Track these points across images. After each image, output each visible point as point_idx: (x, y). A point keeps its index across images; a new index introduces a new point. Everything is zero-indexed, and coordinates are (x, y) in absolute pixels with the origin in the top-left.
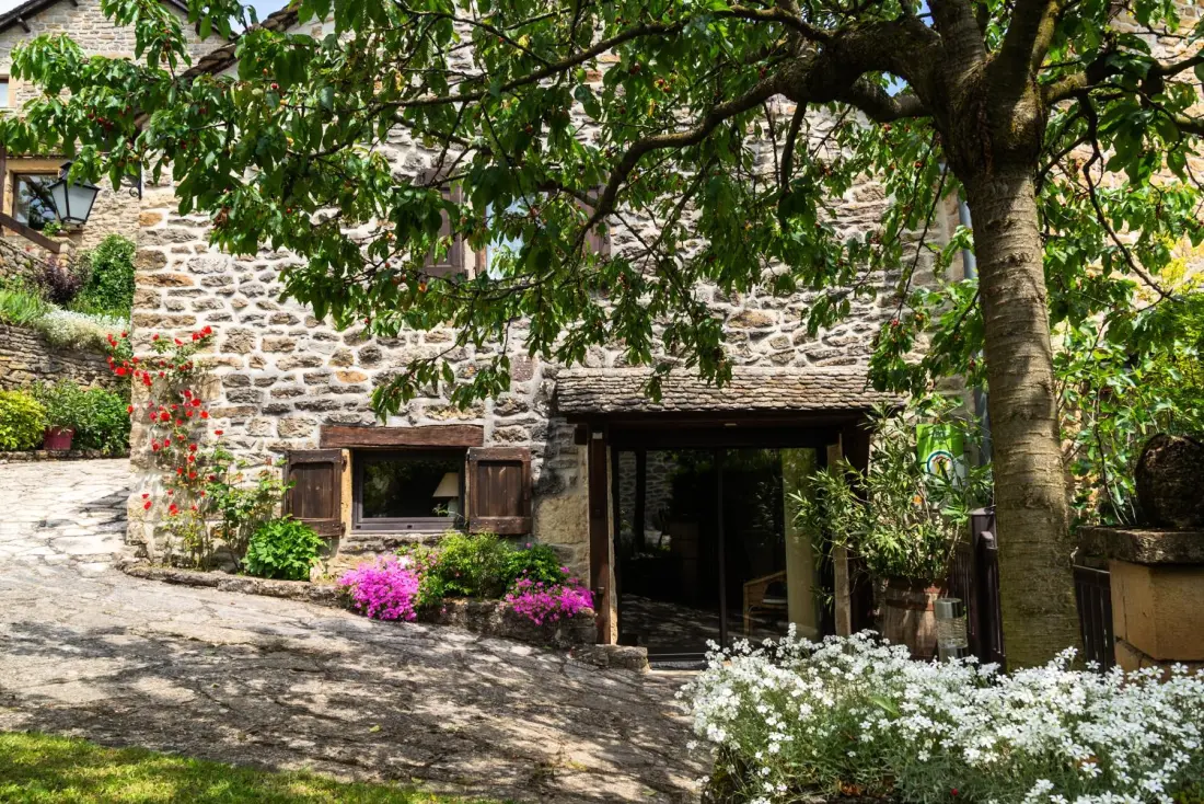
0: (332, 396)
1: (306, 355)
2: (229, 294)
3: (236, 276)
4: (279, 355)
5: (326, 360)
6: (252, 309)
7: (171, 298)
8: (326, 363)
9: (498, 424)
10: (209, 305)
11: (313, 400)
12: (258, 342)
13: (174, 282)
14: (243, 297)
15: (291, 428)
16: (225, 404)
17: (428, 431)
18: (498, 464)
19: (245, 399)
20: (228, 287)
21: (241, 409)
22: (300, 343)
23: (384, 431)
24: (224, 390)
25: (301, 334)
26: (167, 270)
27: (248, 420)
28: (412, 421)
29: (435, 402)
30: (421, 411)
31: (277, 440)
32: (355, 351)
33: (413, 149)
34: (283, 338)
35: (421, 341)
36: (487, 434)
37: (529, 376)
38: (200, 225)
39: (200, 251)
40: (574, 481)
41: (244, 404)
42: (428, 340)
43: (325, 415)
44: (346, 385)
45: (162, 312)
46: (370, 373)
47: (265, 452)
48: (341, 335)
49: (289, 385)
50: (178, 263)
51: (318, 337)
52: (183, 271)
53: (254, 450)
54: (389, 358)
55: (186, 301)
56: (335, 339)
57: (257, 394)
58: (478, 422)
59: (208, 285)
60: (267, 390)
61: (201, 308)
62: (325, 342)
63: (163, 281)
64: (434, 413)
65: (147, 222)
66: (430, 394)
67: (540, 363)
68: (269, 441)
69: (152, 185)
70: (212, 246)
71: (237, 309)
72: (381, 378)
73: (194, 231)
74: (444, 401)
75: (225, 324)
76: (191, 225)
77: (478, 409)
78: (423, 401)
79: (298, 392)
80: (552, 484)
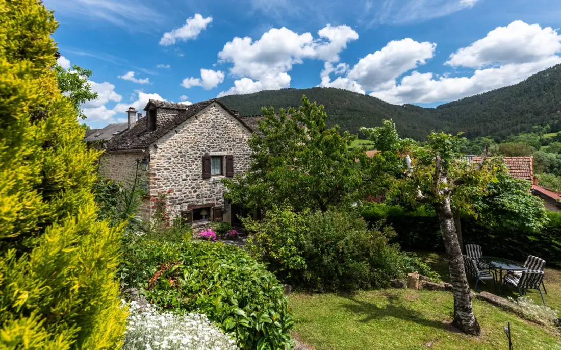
0: (189, 200)
1: (184, 192)
2: (169, 181)
3: (170, 177)
4: (179, 193)
5: (187, 192)
6: (173, 184)
7: (158, 183)
8: (187, 194)
9: (217, 202)
10: (165, 183)
11: (186, 201)
12: (175, 190)
13: (158, 179)
14: (172, 182)
15: (182, 207)
16: (169, 203)
17: (206, 205)
18: (217, 209)
19: (173, 202)
21: (173, 204)
22: (183, 190)
23: (199, 205)
24: (169, 201)
25: (183, 188)
26: (156, 177)
27: (174, 206)
28: (203, 203)
31: (180, 209)
32: (192, 191)
33: (201, 151)
34: (180, 189)
36: (215, 204)
37: (221, 193)
38: (163, 167)
39: (163, 172)
40: (228, 211)
42: (205, 187)
43: (188, 204)
44: (191, 197)
45: (156, 186)
46: (195, 194)
47: (178, 212)
49: (181, 198)
50: (159, 175)
51: (186, 188)
52: (160, 177)
53: (176, 212)
54: (198, 191)
55: (161, 183)
56: (189, 189)
57: (176, 201)
58: (213, 202)
59: (165, 180)
61: (164, 184)
63: (156, 179)
64: (206, 201)
65: (152, 167)
66: (206, 198)
67: (223, 190)
68: (178, 210)
69: (152, 159)
70: (165, 172)
71: (171, 184)
72: (197, 195)
73: (161, 168)
74: (208, 199)
75: (168, 187)
76: (160, 167)
77: (213, 199)
78: (205, 199)
79: (183, 200)
80: (225, 211)
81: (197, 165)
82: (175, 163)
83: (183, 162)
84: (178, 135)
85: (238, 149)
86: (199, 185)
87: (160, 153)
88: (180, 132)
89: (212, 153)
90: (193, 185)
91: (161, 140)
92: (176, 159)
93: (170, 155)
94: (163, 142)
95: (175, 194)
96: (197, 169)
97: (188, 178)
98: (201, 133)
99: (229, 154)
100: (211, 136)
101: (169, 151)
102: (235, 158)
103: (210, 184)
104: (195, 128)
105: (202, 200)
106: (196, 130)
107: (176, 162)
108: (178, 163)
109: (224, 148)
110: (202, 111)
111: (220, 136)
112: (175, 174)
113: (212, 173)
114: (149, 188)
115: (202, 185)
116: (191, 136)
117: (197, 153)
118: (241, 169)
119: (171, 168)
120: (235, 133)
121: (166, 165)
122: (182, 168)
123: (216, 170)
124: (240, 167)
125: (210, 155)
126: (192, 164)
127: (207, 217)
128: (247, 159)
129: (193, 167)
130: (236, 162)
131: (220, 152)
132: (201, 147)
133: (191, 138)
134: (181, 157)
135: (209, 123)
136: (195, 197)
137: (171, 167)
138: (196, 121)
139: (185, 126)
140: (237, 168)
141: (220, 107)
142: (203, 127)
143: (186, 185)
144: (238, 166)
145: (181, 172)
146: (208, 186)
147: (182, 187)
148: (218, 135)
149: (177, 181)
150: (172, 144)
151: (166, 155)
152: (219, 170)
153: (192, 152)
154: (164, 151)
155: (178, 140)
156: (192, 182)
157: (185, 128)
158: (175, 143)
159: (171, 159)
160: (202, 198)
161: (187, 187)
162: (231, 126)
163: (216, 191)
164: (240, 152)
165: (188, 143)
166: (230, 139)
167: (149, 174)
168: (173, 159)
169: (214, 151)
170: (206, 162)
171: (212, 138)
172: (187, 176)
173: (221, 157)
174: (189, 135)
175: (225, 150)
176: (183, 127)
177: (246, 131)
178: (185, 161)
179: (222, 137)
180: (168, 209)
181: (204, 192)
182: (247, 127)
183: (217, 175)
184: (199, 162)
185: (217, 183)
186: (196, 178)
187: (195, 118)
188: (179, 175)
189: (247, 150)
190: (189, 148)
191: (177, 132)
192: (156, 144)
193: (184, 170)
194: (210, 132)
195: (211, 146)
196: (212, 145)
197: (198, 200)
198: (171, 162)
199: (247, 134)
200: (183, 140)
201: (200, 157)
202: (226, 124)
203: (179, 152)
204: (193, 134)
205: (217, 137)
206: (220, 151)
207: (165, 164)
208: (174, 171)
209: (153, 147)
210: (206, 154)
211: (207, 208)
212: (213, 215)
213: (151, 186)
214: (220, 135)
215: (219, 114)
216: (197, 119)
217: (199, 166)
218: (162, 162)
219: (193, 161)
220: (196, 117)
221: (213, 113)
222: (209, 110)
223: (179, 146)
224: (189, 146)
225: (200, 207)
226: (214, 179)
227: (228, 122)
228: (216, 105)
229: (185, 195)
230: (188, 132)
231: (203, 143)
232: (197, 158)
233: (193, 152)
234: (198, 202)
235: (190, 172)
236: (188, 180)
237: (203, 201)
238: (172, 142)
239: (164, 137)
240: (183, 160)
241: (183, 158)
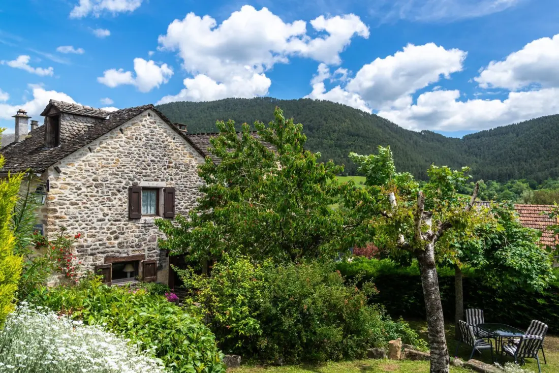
0: (107, 249)
1: (100, 238)
2: (77, 221)
3: (79, 216)
4: (92, 238)
5: (105, 239)
6: (84, 225)
7: (60, 223)
8: (105, 241)
9: (148, 254)
10: (72, 225)
11: (102, 251)
12: (86, 235)
13: (61, 218)
14: (81, 222)
15: (96, 259)
16: (77, 253)
17: (132, 257)
18: (149, 264)
19: (83, 252)
20: (77, 219)
21: (82, 255)
22: (98, 235)
23: (121, 258)
24: (76, 249)
25: (98, 232)
26: (58, 214)
27: (84, 258)
28: (128, 254)
29: (134, 249)
30: (130, 252)
31: (92, 262)
32: (112, 236)
33: (127, 180)
34: (93, 233)
35: (129, 233)
36: (146, 256)
37: (155, 241)
38: (68, 200)
39: (68, 208)
40: (165, 266)
41: (83, 253)
42: (132, 232)
43: (106, 255)
44: (111, 246)
45: (57, 227)
46: (117, 242)
47: (89, 266)
48: (109, 232)
49: (95, 247)
50: (62, 212)
51: (103, 233)
52: (63, 214)
53: (86, 266)
54: (121, 238)
55: (64, 223)
56: (107, 233)
57: (87, 250)
58: (144, 253)
59: (71, 219)
60: (89, 249)
61: (69, 226)
62: (104, 234)
63: (57, 218)
64: (133, 252)
65: (51, 199)
66: (132, 247)
67: (157, 237)
68: (90, 263)
69: (52, 187)
70: (71, 207)
71: (80, 226)
72: (120, 243)
73: (66, 202)
74: (135, 249)
75: (76, 230)
76: (65, 200)
77: (144, 250)
78: (131, 249)
79: (98, 249)
80: (161, 267)
81: (120, 200)
82: (87, 196)
83: (100, 194)
84: (92, 154)
85: (182, 180)
86: (123, 229)
87: (65, 180)
88: (95, 151)
89: (143, 183)
90: (114, 228)
91: (66, 160)
92: (89, 190)
93: (79, 184)
94: (70, 164)
95: (86, 240)
96: (120, 206)
97: (107, 218)
98: (128, 153)
99: (168, 186)
100: (143, 159)
101: (79, 178)
102: (177, 192)
103: (139, 228)
104: (118, 146)
105: (126, 251)
106: (121, 149)
107: (89, 194)
108: (92, 196)
109: (162, 176)
110: (130, 122)
111: (156, 160)
112: (87, 211)
113: (142, 213)
114: (46, 229)
115: (127, 228)
116: (112, 157)
117: (121, 182)
118: (186, 208)
119: (80, 203)
120: (178, 156)
121: (74, 198)
122: (97, 202)
123: (149, 207)
124: (185, 205)
125: (141, 185)
126: (112, 198)
127: (134, 274)
128: (194, 194)
129: (114, 202)
130: (179, 197)
131: (156, 183)
132: (126, 173)
133: (112, 160)
134: (96, 187)
135: (140, 140)
136: (116, 245)
137: (81, 200)
138: (121, 135)
139: (104, 141)
140: (179, 206)
141: (158, 119)
142: (131, 145)
143: (104, 229)
144: (182, 203)
145: (95, 208)
146: (137, 230)
147: (98, 230)
148: (153, 158)
149: (90, 221)
150: (83, 167)
151: (74, 182)
152: (153, 208)
153: (114, 181)
154: (70, 177)
155: (93, 162)
156: (112, 224)
157: (104, 145)
158: (88, 167)
159: (81, 189)
160: (127, 247)
161: (105, 231)
162: (172, 145)
163: (148, 238)
164: (185, 183)
165: (107, 167)
166: (171, 165)
167: (46, 210)
168: (84, 189)
169: (146, 180)
170: (135, 196)
171: (144, 161)
172: (105, 215)
173: (157, 190)
174: (110, 156)
175: (163, 180)
176: (101, 143)
177: (196, 153)
178: (103, 193)
179: (159, 162)
180: (75, 262)
181: (130, 239)
182: (197, 149)
183: (151, 215)
184: (124, 196)
185: (149, 226)
186: (119, 218)
187: (119, 131)
188: (92, 213)
189: (196, 181)
190: (109, 174)
191: (90, 150)
192: (59, 166)
193: (101, 206)
194: (141, 153)
195: (142, 173)
196: (144, 171)
197: (121, 250)
198: (80, 194)
199: (196, 159)
200: (100, 162)
201: (126, 188)
202: (166, 143)
203: (94, 180)
204: (116, 154)
205: (152, 161)
206: (156, 180)
207: (72, 197)
208: (85, 207)
209: (54, 171)
210: (135, 185)
211: (134, 262)
212: (143, 272)
213: (49, 227)
214: (156, 158)
215: (155, 128)
216: (122, 133)
217: (123, 201)
218: (66, 192)
219: (114, 194)
220: (121, 130)
221: (146, 126)
222: (141, 121)
223: (94, 171)
224: (109, 172)
225: (124, 260)
226: (145, 220)
227: (169, 140)
228: (153, 113)
229: (101, 242)
230: (108, 151)
231: (131, 170)
232: (121, 189)
233: (116, 180)
234: (120, 253)
235: (110, 209)
236: (107, 221)
237: (128, 251)
238: (83, 164)
239: (71, 157)
240: (100, 191)
241: (99, 189)
